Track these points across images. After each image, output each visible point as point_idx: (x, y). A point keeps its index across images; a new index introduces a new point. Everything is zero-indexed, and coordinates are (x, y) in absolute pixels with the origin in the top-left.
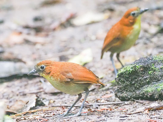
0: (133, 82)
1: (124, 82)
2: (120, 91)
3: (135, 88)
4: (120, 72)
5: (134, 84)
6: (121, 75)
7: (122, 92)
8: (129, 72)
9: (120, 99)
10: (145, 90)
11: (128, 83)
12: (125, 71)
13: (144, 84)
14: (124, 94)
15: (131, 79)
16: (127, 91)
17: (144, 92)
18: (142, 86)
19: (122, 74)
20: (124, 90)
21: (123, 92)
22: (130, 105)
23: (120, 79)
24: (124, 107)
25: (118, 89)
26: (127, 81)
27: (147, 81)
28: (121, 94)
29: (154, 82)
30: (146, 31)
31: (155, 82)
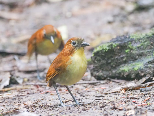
0: (110, 61)
1: (100, 61)
2: (96, 70)
3: (112, 66)
4: (95, 51)
5: (110, 63)
6: (97, 54)
7: (98, 71)
8: (106, 51)
9: (96, 78)
10: (122, 69)
11: (104, 62)
12: (101, 49)
13: (121, 64)
14: (100, 74)
15: (107, 58)
16: (103, 70)
17: (120, 71)
18: (119, 65)
19: (98, 52)
20: (100, 69)
21: (99, 71)
22: (106, 85)
23: (96, 58)
24: (100, 86)
25: (94, 67)
26: (103, 60)
27: (124, 60)
28: (97, 73)
29: (131, 61)
31: (132, 62)
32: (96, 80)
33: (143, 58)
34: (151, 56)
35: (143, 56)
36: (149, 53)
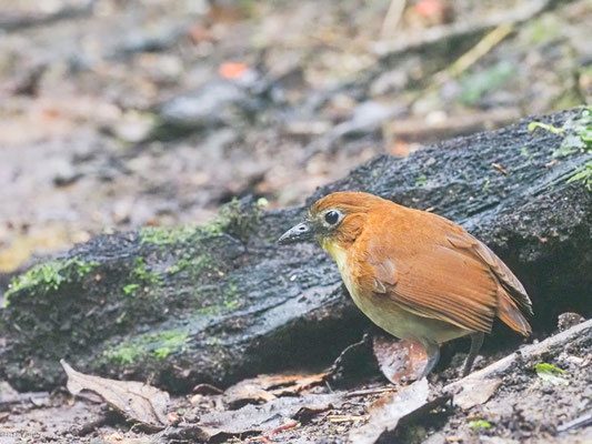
0: (66, 326)
1: (31, 324)
2: (15, 357)
3: (74, 345)
4: (15, 288)
5: (68, 333)
6: (19, 299)
7: (24, 362)
8: (52, 288)
9: (15, 388)
10: (110, 353)
11: (47, 328)
12: (36, 282)
13: (107, 334)
14: (33, 370)
15: (56, 315)
16: (41, 357)
17: (104, 361)
18: (100, 341)
19: (24, 293)
20: (30, 353)
21: (28, 362)
22: (55, 410)
23: (16, 314)
24: (30, 416)
25: (10, 348)
26: (43, 320)
27: (119, 320)
28: (21, 367)
29: (142, 324)
30: (107, 131)
31: (146, 327)
32: (15, 393)
33: (187, 314)
34: (218, 308)
35: (187, 308)
36: (209, 297)
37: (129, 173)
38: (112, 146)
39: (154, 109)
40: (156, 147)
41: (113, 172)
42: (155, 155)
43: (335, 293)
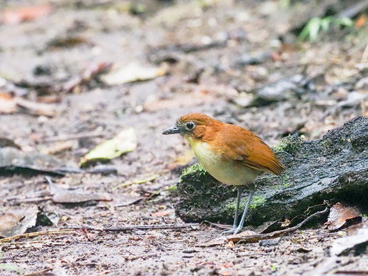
0: (209, 192)
1: (192, 190)
2: (184, 206)
3: (212, 201)
4: (185, 173)
5: (210, 195)
6: (187, 179)
7: (188, 208)
8: (202, 174)
9: (184, 220)
10: (229, 206)
11: (199, 192)
12: (195, 171)
13: (227, 197)
14: (192, 212)
15: (204, 186)
16: (197, 206)
17: (226, 209)
18: (224, 200)
19: (189, 176)
20: (191, 204)
21: (190, 209)
22: (202, 232)
23: (185, 186)
24: (190, 234)
25: (182, 201)
26: (197, 189)
27: (233, 190)
28: (187, 211)
29: (244, 193)
30: (231, 101)
31: (246, 194)
32: (184, 223)
33: (265, 188)
34: (280, 186)
35: (266, 185)
36: (276, 181)
37: (241, 121)
38: (233, 108)
39: (253, 92)
40: (254, 109)
41: (233, 120)
42: (253, 113)
43: (335, 181)
